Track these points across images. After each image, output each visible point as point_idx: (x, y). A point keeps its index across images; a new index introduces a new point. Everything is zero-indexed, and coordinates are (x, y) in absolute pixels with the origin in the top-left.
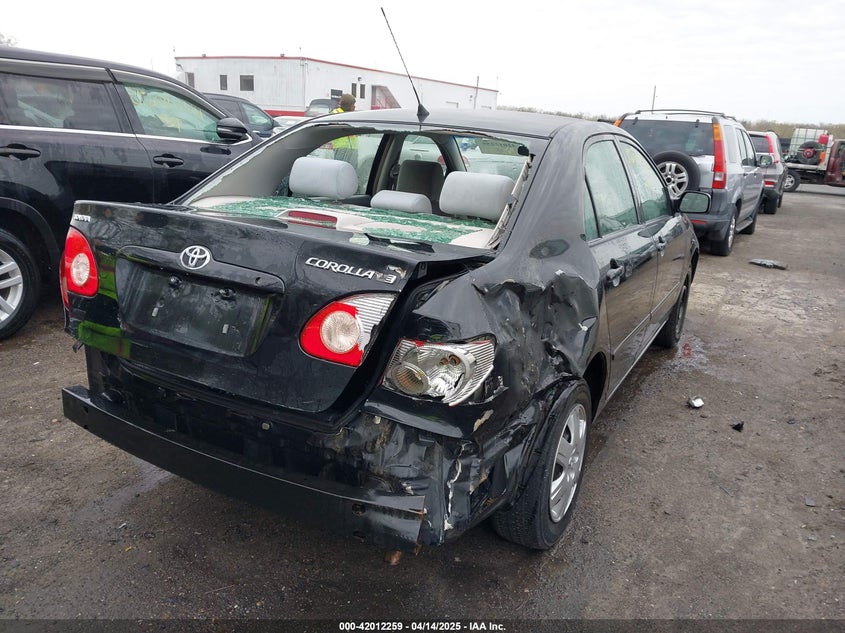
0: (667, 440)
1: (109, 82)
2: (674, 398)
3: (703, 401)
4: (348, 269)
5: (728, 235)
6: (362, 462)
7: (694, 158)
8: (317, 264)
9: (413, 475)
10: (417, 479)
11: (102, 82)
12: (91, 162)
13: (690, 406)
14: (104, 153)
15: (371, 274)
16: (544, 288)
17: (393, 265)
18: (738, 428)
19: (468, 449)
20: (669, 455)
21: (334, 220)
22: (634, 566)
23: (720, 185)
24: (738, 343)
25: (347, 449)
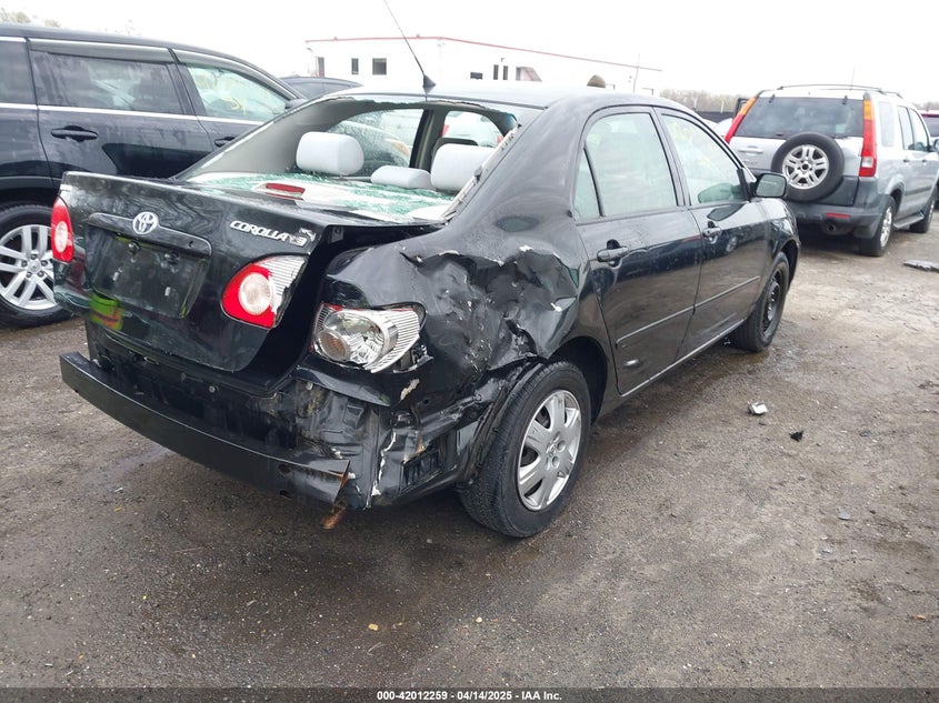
0: (709, 445)
1: (171, 63)
2: (736, 404)
3: (768, 408)
4: (266, 232)
5: (879, 231)
6: (295, 426)
7: (837, 140)
8: (240, 228)
9: (343, 441)
10: (347, 445)
11: (164, 63)
12: (149, 145)
13: (751, 413)
14: (162, 135)
15: (284, 236)
16: (501, 263)
17: (304, 227)
18: (797, 437)
19: (404, 419)
20: (703, 459)
21: (302, 190)
22: (612, 562)
23: (869, 172)
24: (843, 351)
25: (280, 413)
